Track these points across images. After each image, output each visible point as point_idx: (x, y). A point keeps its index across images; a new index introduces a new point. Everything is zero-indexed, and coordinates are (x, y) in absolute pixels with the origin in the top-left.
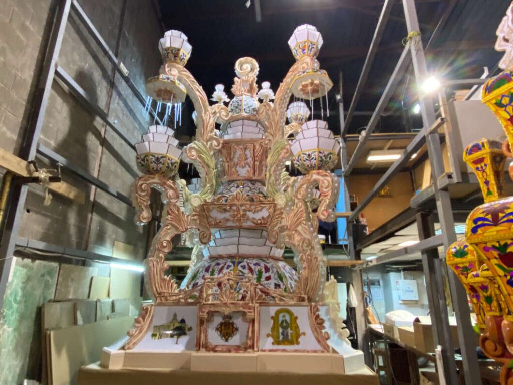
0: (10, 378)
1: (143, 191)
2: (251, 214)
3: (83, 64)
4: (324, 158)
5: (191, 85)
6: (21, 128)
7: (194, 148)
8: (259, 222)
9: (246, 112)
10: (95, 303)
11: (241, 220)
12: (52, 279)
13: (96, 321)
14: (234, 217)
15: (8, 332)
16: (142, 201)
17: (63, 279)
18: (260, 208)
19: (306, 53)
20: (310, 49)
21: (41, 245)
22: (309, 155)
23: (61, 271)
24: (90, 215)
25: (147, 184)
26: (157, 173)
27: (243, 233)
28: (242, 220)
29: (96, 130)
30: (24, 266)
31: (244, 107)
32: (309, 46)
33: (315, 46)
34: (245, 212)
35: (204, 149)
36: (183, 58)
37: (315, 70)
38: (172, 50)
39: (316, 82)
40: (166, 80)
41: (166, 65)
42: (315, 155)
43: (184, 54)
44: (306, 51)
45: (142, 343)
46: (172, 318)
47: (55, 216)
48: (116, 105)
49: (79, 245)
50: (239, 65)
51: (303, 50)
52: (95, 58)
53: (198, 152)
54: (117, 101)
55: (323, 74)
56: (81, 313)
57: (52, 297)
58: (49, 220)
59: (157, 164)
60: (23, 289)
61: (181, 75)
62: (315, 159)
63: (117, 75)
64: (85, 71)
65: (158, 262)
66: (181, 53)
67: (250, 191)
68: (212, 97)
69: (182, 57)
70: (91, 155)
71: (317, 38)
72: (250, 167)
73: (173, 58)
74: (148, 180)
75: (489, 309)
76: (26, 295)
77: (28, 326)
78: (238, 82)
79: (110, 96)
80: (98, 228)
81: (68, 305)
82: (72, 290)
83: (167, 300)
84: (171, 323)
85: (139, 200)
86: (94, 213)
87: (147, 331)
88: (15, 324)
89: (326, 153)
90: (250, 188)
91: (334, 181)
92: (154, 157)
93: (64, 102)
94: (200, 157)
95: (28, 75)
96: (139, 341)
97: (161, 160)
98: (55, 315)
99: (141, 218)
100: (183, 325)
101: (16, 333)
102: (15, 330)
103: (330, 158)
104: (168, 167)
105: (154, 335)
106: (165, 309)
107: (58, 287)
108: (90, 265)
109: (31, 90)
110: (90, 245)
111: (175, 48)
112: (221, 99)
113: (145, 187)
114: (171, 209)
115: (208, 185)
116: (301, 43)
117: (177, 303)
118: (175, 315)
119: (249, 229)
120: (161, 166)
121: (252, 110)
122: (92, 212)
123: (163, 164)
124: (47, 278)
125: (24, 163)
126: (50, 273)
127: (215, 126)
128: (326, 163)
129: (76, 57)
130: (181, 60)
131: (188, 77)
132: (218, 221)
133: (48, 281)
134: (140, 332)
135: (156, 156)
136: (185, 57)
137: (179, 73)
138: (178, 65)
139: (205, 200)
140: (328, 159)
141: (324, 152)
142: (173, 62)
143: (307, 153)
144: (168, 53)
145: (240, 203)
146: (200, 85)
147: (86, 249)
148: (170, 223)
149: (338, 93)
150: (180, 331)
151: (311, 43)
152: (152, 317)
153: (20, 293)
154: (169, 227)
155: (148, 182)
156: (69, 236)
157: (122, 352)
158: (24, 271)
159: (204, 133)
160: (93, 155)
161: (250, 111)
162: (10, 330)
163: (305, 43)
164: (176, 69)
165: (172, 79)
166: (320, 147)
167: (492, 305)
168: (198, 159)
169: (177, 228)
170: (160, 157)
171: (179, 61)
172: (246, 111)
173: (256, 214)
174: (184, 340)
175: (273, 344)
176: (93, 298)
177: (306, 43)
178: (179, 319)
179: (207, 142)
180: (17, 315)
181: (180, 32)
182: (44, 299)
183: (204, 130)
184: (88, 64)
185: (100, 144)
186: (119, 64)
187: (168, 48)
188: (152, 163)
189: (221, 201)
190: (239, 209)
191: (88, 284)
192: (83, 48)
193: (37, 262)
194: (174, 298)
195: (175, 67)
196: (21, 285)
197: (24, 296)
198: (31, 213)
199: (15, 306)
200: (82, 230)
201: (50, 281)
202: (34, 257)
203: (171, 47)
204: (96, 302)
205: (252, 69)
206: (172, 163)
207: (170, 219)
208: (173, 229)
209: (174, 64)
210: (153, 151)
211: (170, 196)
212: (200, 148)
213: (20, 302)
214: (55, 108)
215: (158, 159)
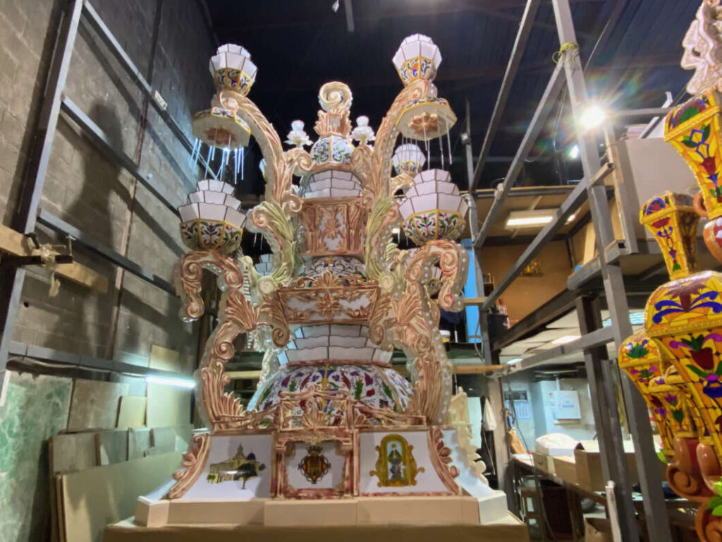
1: (190, 273)
2: (345, 304)
3: (101, 94)
4: (446, 223)
5: (257, 123)
6: (13, 187)
7: (262, 212)
8: (357, 314)
9: (336, 160)
10: (125, 435)
11: (331, 311)
12: (62, 401)
13: (127, 459)
14: (322, 308)
16: (190, 288)
17: (80, 402)
18: (357, 295)
19: (418, 76)
20: (423, 69)
21: (46, 353)
22: (425, 219)
23: (77, 390)
24: (115, 309)
25: (197, 264)
26: (210, 248)
27: (334, 330)
28: (333, 312)
29: (122, 186)
30: (21, 384)
31: (333, 152)
32: (423, 65)
33: (430, 65)
34: (336, 301)
35: (277, 212)
36: (245, 84)
37: (432, 99)
38: (229, 73)
39: (434, 115)
40: (221, 116)
41: (221, 95)
42: (433, 219)
43: (245, 78)
44: (418, 72)
45: (194, 488)
46: (236, 452)
47: (65, 311)
48: (150, 151)
49: (101, 353)
50: (324, 92)
51: (415, 71)
52: (118, 84)
53: (268, 216)
54: (151, 146)
55: (443, 104)
56: (106, 449)
57: (65, 427)
58: (56, 318)
59: (211, 235)
60: (22, 416)
61: (242, 109)
62: (434, 225)
63: (151, 109)
64: (105, 105)
65: (214, 374)
66: (242, 77)
67: (344, 270)
68: (287, 139)
69: (243, 82)
70: (116, 224)
71: (433, 54)
72: (342, 236)
73: (230, 85)
74: (199, 258)
75: (678, 428)
76: (27, 426)
77: (31, 466)
78: (323, 117)
79: (141, 140)
80: (128, 327)
81: (89, 436)
82: (92, 417)
83: (228, 427)
84: (234, 459)
85: (185, 286)
86: (122, 307)
87: (201, 472)
88: (12, 467)
89: (449, 216)
90: (344, 267)
91: (461, 255)
93: (75, 148)
94: (272, 224)
95: (22, 111)
96: (189, 486)
97: (216, 230)
98: (69, 452)
99: (190, 313)
100: (251, 462)
101: (13, 480)
102: (11, 475)
103: (455, 223)
104: (226, 239)
105: (211, 477)
106: (226, 439)
107: (73, 412)
108: (117, 381)
109: (26, 132)
110: (117, 352)
111: (233, 70)
112: (299, 142)
113: (194, 268)
114: (231, 299)
115: (284, 264)
116: (411, 60)
117: (243, 431)
118: (241, 449)
119: (343, 324)
120: (216, 237)
121: (343, 157)
122: (118, 306)
123: (219, 235)
124: (58, 400)
125: (19, 237)
126: (60, 393)
127: (291, 179)
128: (450, 229)
129: (92, 84)
130: (242, 87)
131: (253, 111)
132: (299, 314)
133: (57, 405)
134: (192, 473)
135: (209, 224)
136: (247, 83)
137: (239, 104)
138: (237, 94)
139: (280, 285)
140: (452, 224)
141: (446, 215)
142: (230, 89)
143: (423, 216)
144: (223, 77)
145: (329, 288)
146: (270, 122)
147: (111, 357)
148: (230, 319)
149: (464, 131)
150: (248, 469)
151: (425, 61)
152: (208, 451)
153: (17, 422)
154: (229, 324)
155: (198, 261)
156: (86, 338)
157: (166, 502)
158: (23, 389)
159: (276, 189)
160: (118, 223)
161: (341, 157)
162: (4, 475)
163: (416, 61)
164: (234, 100)
165: (229, 114)
166: (441, 207)
167: (683, 423)
168: (269, 227)
169: (240, 325)
170: (214, 224)
171: (240, 88)
172: (335, 157)
173: (353, 303)
174: (254, 482)
175: (379, 485)
176: (123, 427)
177: (418, 61)
178: (246, 454)
179: (281, 202)
180: (14, 453)
181: (240, 47)
182: (53, 430)
183: (276, 187)
184: (109, 94)
185: (129, 208)
186: (154, 93)
187: (223, 70)
188: (203, 233)
189: (303, 285)
190: (328, 297)
191: (115, 407)
192: (100, 70)
193: (42, 377)
194: (239, 424)
195: (233, 96)
196: (18, 410)
197: (22, 426)
198: (31, 308)
199: (11, 440)
200: (106, 330)
201: (61, 405)
202: (36, 370)
203: (227, 68)
204: (128, 432)
205: (342, 98)
206: (231, 233)
207: (230, 312)
208: (235, 325)
209: (233, 92)
210: (204, 216)
211: (230, 280)
212: (272, 212)
213: (17, 435)
214: (63, 158)
215: (211, 228)
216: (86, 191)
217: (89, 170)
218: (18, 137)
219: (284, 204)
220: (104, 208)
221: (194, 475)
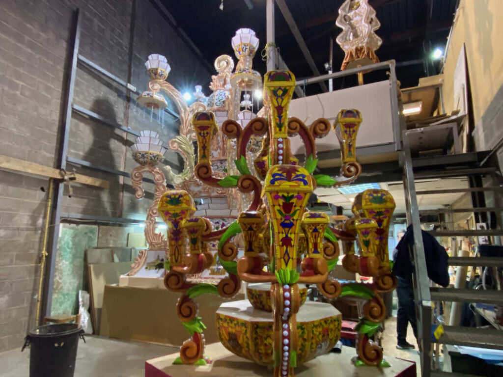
0: (71, 288)
1: (137, 177)
3: (98, 94)
6: (56, 150)
7: (175, 141)
9: (217, 106)
10: (130, 251)
12: (94, 235)
14: (204, 190)
15: (66, 264)
16: (136, 184)
17: (103, 235)
20: (244, 50)
21: (79, 216)
23: (101, 231)
24: (121, 194)
25: (140, 173)
26: (145, 164)
27: (213, 200)
29: (118, 135)
30: (72, 228)
31: (216, 101)
32: (243, 47)
35: (184, 141)
36: (162, 74)
38: (153, 71)
40: (147, 96)
41: (150, 84)
43: (162, 71)
44: (241, 53)
45: (139, 273)
46: (157, 258)
47: (91, 198)
48: (135, 113)
49: (114, 214)
50: (218, 63)
51: (239, 52)
52: (109, 85)
53: (179, 144)
56: (117, 255)
57: (96, 245)
58: (86, 201)
59: (143, 159)
60: (73, 241)
64: (102, 98)
65: (150, 224)
66: (159, 71)
67: (217, 169)
70: (115, 154)
72: (220, 149)
73: (154, 77)
74: (141, 169)
76: (76, 245)
77: (79, 261)
78: (214, 79)
79: (128, 108)
80: (130, 201)
81: (108, 251)
82: (112, 242)
83: (154, 247)
84: (156, 261)
85: (134, 184)
86: (124, 192)
87: (143, 266)
88: (70, 260)
90: (218, 166)
92: (140, 154)
94: (181, 147)
95: (56, 117)
96: (138, 271)
97: (145, 155)
98: (95, 256)
100: (162, 262)
101: (72, 265)
102: (70, 263)
104: (151, 159)
105: (146, 268)
106: (153, 252)
107: (100, 240)
108: (126, 226)
109: (59, 125)
110: (124, 213)
111: (154, 69)
113: (138, 175)
114: (158, 188)
115: (188, 168)
116: (238, 46)
117: (160, 249)
118: (158, 256)
119: (216, 197)
120: (146, 159)
121: (222, 103)
122: (123, 191)
123: (147, 158)
124: (91, 235)
125: (58, 171)
126: (92, 231)
129: (92, 91)
130: (161, 76)
131: (168, 87)
132: (195, 193)
133: (91, 237)
134: (138, 266)
135: (142, 153)
136: (163, 73)
137: (161, 86)
138: (158, 81)
139: (185, 179)
144: (150, 73)
147: (120, 216)
148: (158, 197)
150: (160, 265)
151: (245, 45)
152: (146, 257)
153: (71, 243)
155: (140, 171)
156: (104, 208)
157: (127, 277)
158: (72, 231)
159: (183, 128)
160: (118, 154)
161: (220, 104)
162: (67, 263)
164: (158, 84)
165: (151, 95)
168: (179, 149)
170: (144, 153)
171: (159, 77)
172: (217, 104)
174: (161, 271)
175: (210, 274)
176: (130, 247)
178: (161, 258)
179: (187, 134)
180: (71, 255)
182: (89, 247)
183: (183, 126)
184: (103, 92)
185: (123, 144)
187: (150, 70)
188: (140, 158)
191: (126, 238)
192: (96, 82)
193: (81, 226)
194: (159, 246)
195: (156, 82)
196: (70, 238)
197: (73, 245)
198: (72, 198)
199: (68, 250)
200: (116, 204)
201: (93, 237)
202: (77, 223)
203: (151, 68)
204: (131, 249)
206: (154, 157)
207: (157, 194)
209: (156, 80)
210: (140, 150)
211: (157, 179)
212: (181, 141)
213: (72, 248)
214: (80, 131)
215: (143, 155)
216: (95, 143)
217: (96, 132)
218: (55, 128)
219: (188, 136)
220: (107, 148)
221: (140, 267)
